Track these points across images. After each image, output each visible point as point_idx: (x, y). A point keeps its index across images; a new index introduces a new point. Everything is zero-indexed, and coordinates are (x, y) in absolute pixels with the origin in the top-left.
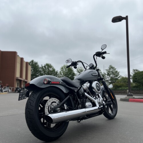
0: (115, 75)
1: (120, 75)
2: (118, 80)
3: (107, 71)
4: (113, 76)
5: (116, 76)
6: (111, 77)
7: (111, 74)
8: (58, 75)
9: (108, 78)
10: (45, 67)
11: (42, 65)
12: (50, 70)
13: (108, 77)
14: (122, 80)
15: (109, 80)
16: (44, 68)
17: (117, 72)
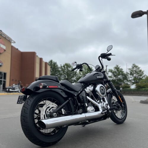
0: (139, 75)
1: (144, 75)
2: (142, 80)
3: (130, 70)
4: (136, 76)
5: (141, 75)
6: (134, 77)
7: (134, 74)
8: (77, 74)
9: (131, 78)
10: (64, 66)
11: (61, 65)
12: (69, 70)
13: (131, 76)
14: (146, 80)
15: (132, 80)
16: (63, 68)
17: (140, 71)
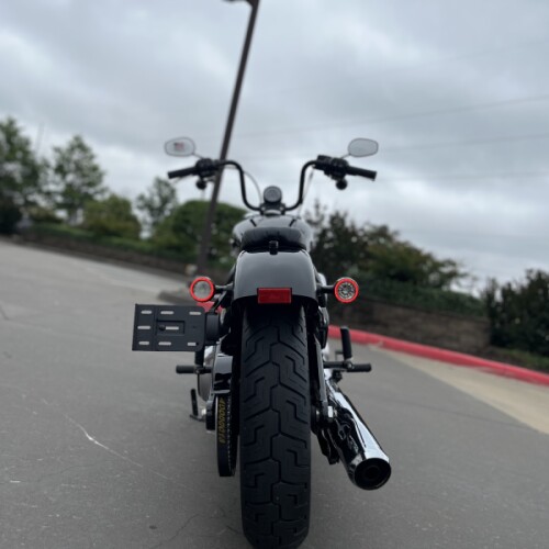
0: (86, 180)
2: (92, 204)
6: (66, 184)
7: (69, 172)
9: (54, 184)
15: (56, 193)
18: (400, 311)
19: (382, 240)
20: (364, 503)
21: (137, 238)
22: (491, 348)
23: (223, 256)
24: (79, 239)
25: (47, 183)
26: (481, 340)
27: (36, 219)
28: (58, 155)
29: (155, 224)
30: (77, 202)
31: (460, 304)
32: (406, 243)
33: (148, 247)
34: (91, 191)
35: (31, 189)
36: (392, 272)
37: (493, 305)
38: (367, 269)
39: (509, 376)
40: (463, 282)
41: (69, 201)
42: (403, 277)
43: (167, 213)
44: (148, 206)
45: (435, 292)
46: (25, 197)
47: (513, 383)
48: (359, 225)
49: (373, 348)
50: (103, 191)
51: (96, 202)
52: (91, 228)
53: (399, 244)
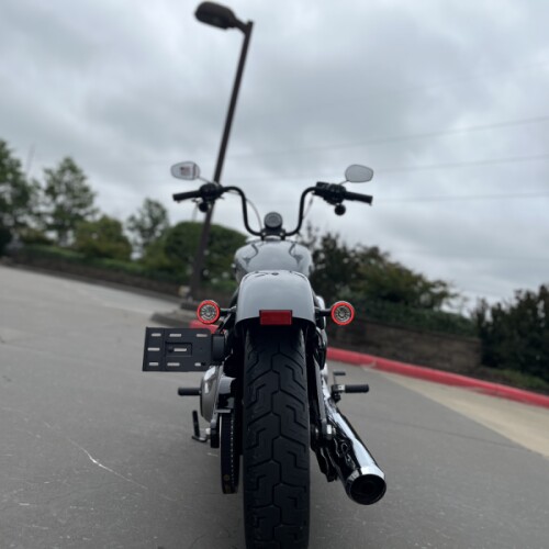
0: (77, 202)
2: (83, 224)
4: (66, 203)
5: (81, 206)
6: (56, 205)
7: (60, 193)
9: (45, 205)
15: (46, 214)
18: (392, 332)
19: (373, 261)
20: (364, 523)
21: (128, 260)
22: (482, 368)
23: (215, 277)
24: (70, 261)
25: (37, 204)
26: (472, 360)
27: (26, 240)
28: (49, 177)
29: (145, 245)
30: (67, 223)
31: (451, 324)
32: (397, 264)
33: (140, 268)
34: (82, 212)
35: (20, 211)
36: (384, 293)
37: (484, 325)
38: (359, 290)
39: (501, 396)
40: (454, 302)
41: (59, 222)
42: (394, 297)
43: (158, 234)
44: (140, 227)
45: (426, 312)
46: (15, 218)
47: (505, 403)
48: (350, 246)
49: (366, 369)
50: (94, 212)
51: (87, 222)
52: (81, 250)
53: (391, 265)
